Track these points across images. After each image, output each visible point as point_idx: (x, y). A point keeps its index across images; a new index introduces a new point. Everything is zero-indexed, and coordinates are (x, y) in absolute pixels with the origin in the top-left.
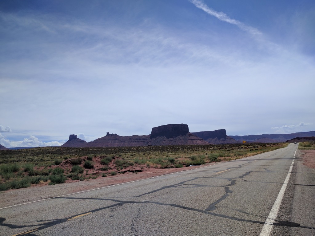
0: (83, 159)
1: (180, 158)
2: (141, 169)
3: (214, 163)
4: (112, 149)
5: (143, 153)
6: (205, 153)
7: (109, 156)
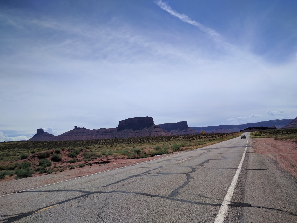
0: (51, 152)
1: (145, 148)
2: (108, 161)
3: (177, 152)
4: (80, 142)
5: (111, 145)
6: (169, 144)
7: (77, 149)
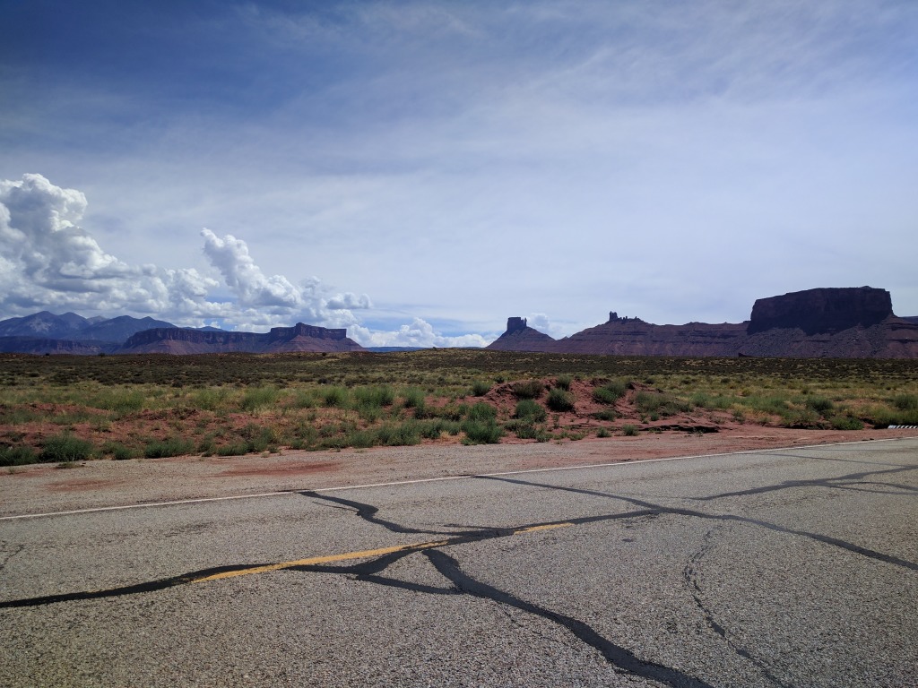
0: (544, 384)
1: (852, 398)
2: (714, 425)
4: (626, 362)
7: (618, 381)
